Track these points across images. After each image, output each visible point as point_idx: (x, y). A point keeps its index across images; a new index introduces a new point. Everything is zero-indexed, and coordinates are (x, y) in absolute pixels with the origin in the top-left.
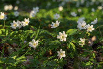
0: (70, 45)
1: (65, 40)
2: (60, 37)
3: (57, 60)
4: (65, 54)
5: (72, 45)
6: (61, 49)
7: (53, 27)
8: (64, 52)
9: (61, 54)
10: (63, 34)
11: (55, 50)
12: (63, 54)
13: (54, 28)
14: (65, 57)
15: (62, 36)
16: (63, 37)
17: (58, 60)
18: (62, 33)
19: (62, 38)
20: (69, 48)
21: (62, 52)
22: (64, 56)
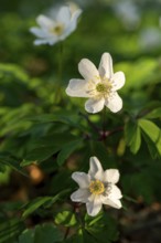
0: (138, 131)
1: (116, 105)
2: (86, 87)
3: (68, 219)
4: (119, 185)
5: (148, 132)
6: (96, 161)
7: (44, 42)
8: (113, 175)
9: (96, 187)
10: (102, 74)
11: (60, 161)
12: (106, 185)
13: (47, 45)
14: (119, 205)
15: (98, 81)
16: (101, 88)
17: (73, 222)
18: (97, 62)
19: (95, 93)
20: (136, 147)
21: (99, 175)
22: (115, 198)
